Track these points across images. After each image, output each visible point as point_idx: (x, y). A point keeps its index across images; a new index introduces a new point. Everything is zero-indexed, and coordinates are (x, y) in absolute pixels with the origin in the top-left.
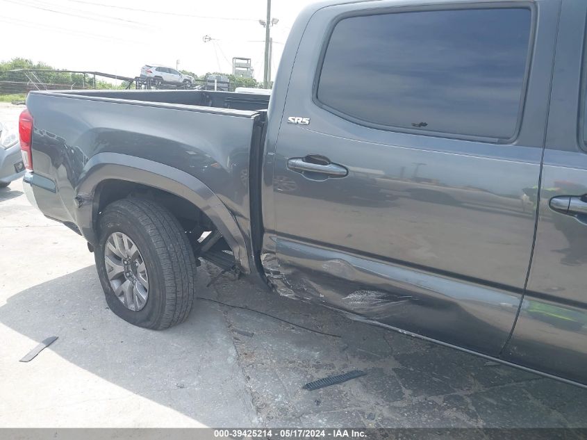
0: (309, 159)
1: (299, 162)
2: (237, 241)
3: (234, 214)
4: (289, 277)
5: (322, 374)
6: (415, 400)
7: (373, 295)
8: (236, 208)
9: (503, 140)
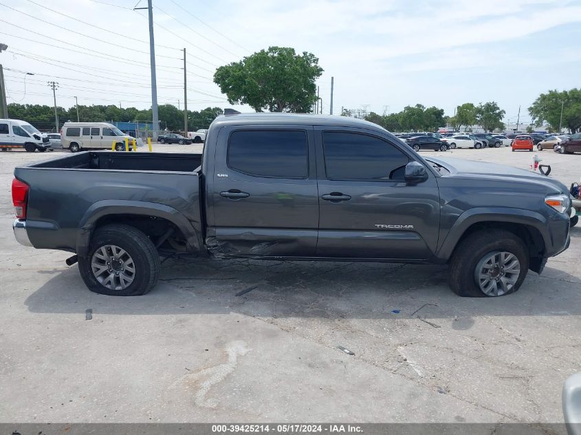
0: (230, 191)
1: (227, 193)
2: (191, 235)
3: (190, 221)
4: (222, 246)
5: (239, 291)
6: (282, 289)
7: (263, 244)
8: (193, 217)
9: (304, 178)
